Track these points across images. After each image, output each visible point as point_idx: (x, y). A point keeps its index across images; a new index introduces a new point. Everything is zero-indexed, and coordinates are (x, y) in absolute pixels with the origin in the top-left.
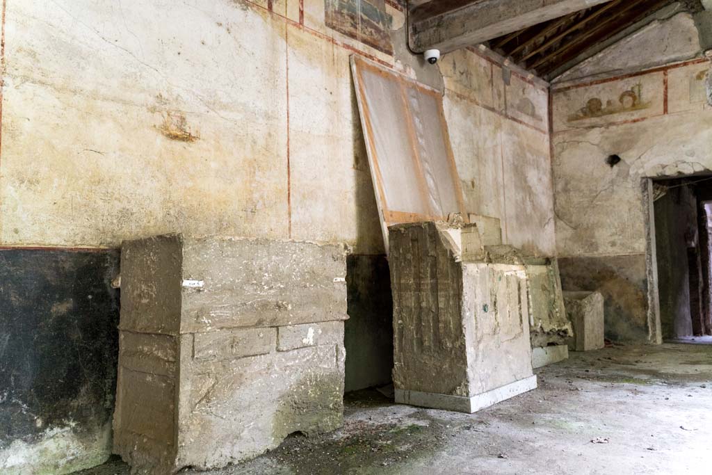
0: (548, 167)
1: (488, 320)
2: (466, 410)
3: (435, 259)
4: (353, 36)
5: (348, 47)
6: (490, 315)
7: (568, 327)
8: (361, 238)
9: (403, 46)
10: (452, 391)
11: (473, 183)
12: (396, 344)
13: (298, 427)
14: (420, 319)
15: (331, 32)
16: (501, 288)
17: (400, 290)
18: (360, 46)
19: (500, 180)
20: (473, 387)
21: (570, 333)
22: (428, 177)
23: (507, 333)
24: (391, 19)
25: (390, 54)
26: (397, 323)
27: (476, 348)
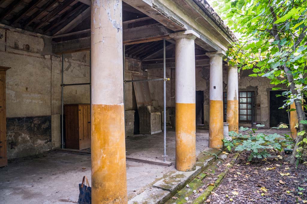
0: (170, 86)
1: (154, 121)
2: (151, 134)
3: (147, 112)
4: (132, 70)
5: (131, 73)
6: (155, 121)
7: (170, 122)
8: (133, 107)
9: (141, 69)
10: (149, 132)
11: (153, 93)
12: (140, 125)
13: (128, 135)
14: (144, 121)
15: (129, 71)
16: (157, 116)
17: (141, 117)
18: (133, 72)
19: (159, 91)
20: (151, 131)
21: (170, 123)
22: (145, 95)
23: (157, 123)
24: (139, 64)
25: (138, 71)
26: (140, 122)
27: (152, 125)
